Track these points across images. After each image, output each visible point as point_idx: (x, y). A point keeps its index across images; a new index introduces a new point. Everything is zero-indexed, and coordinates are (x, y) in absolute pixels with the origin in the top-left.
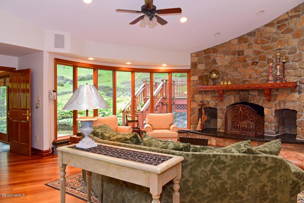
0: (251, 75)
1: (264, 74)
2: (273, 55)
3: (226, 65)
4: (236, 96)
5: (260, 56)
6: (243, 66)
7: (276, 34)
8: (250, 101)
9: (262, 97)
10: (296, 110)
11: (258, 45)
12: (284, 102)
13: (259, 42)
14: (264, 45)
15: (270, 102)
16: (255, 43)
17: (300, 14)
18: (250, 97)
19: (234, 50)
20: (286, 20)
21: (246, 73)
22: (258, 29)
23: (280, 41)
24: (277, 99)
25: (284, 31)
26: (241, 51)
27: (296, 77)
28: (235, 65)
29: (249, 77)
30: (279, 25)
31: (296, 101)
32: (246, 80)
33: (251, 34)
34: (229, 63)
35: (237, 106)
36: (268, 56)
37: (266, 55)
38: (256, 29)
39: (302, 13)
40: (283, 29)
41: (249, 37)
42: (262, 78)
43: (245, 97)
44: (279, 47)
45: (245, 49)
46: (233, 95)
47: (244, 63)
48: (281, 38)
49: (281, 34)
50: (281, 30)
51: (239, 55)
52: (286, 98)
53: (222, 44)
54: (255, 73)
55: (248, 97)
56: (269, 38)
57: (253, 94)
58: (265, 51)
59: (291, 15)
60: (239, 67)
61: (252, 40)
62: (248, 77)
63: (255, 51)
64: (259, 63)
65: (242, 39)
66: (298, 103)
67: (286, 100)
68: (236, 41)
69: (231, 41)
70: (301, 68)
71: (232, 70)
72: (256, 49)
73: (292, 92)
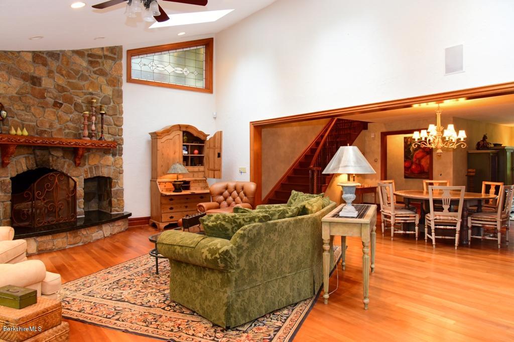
0: (52, 123)
1: (70, 124)
2: (83, 98)
3: (12, 96)
4: (30, 158)
5: (64, 95)
6: (39, 105)
7: (87, 71)
8: (52, 166)
9: (67, 160)
10: (111, 176)
11: (62, 77)
12: (97, 167)
13: (64, 72)
14: (71, 81)
15: (79, 167)
16: (58, 73)
17: (115, 58)
18: (51, 159)
19: (25, 71)
20: (100, 57)
21: (45, 118)
22: (63, 52)
23: (92, 82)
24: (87, 163)
25: (97, 70)
26: (36, 77)
27: (110, 135)
28: (28, 101)
29: (50, 126)
30: (90, 59)
31: (110, 166)
32: (45, 131)
33: (54, 55)
34: (16, 93)
35: (52, 175)
36: (76, 99)
37: (72, 95)
38: (61, 51)
39: (118, 58)
40: (96, 67)
41: (49, 59)
42: (67, 131)
43: (44, 159)
44: (91, 90)
45: (43, 77)
46: (24, 156)
47: (42, 101)
48: (93, 78)
49: (92, 73)
50: (93, 68)
51: (34, 83)
52: (99, 162)
53: (5, 52)
54: (57, 121)
55: (49, 160)
56: (77, 72)
57: (55, 155)
58: (72, 89)
59: (106, 53)
60: (33, 105)
61: (54, 65)
62: (47, 125)
63: (58, 85)
64: (63, 106)
65: (38, 57)
66: (112, 168)
67: (100, 165)
68: (29, 58)
69: (22, 54)
70: (115, 125)
71: (22, 108)
72: (60, 82)
73: (106, 154)
